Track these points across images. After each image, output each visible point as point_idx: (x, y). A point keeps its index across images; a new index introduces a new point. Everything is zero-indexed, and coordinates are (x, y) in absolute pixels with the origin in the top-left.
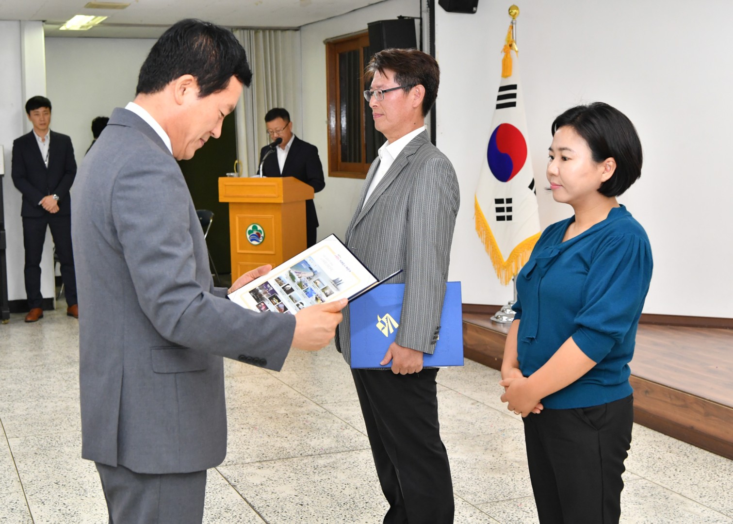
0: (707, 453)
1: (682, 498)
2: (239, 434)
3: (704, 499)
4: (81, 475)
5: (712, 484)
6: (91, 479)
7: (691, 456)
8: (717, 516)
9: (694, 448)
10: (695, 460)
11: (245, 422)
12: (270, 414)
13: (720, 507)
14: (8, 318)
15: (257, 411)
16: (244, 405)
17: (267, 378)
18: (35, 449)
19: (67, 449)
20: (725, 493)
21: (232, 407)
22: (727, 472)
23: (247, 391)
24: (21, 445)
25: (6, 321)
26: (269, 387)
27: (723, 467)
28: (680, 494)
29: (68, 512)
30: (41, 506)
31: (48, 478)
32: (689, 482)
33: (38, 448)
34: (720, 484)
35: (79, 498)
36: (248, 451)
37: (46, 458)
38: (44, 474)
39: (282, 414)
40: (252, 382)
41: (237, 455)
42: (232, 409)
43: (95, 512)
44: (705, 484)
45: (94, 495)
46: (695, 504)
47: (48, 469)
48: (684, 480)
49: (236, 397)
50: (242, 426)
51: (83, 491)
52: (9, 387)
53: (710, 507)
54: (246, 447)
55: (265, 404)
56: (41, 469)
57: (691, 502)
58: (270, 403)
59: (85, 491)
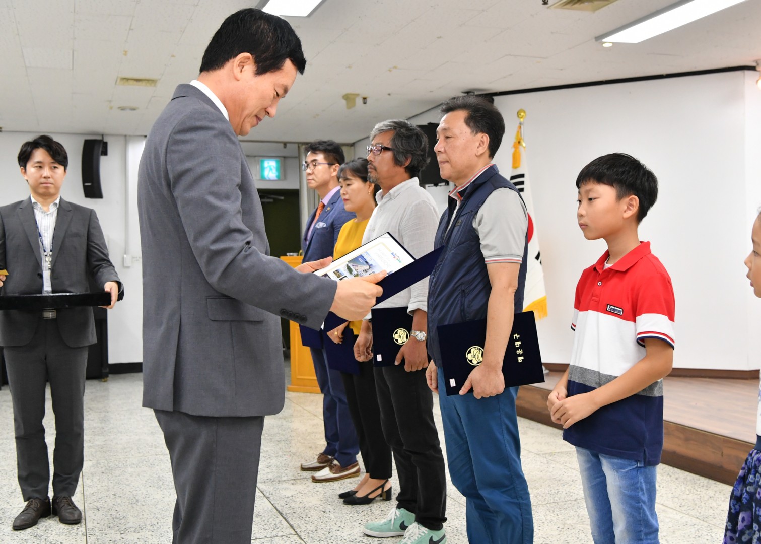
0: (687, 473)
1: (664, 508)
2: (281, 459)
3: (683, 509)
4: (137, 489)
5: (691, 497)
6: (144, 492)
7: (673, 476)
8: (694, 521)
9: (676, 470)
10: (677, 479)
11: (288, 450)
12: (310, 445)
13: (698, 514)
14: (107, 376)
15: (300, 442)
16: (290, 438)
17: (314, 420)
18: (103, 469)
19: (130, 470)
20: (702, 504)
21: (279, 440)
22: (705, 487)
23: (295, 428)
24: (93, 466)
25: (105, 379)
26: (313, 425)
27: (702, 484)
28: (662, 504)
29: (118, 516)
30: (96, 512)
31: (108, 490)
32: (670, 495)
33: (106, 469)
34: (698, 497)
35: (130, 506)
36: (286, 472)
37: (110, 476)
38: (106, 488)
39: (320, 445)
40: (300, 422)
41: (276, 474)
42: (279, 441)
43: (141, 517)
44: (685, 496)
45: (144, 504)
46: (675, 512)
47: (110, 484)
48: (666, 493)
49: (284, 433)
50: (285, 453)
51: (135, 501)
52: (95, 425)
53: (688, 514)
54: (284, 469)
55: (308, 437)
56: (104, 484)
57: (671, 510)
58: (313, 437)
59: (137, 501)
